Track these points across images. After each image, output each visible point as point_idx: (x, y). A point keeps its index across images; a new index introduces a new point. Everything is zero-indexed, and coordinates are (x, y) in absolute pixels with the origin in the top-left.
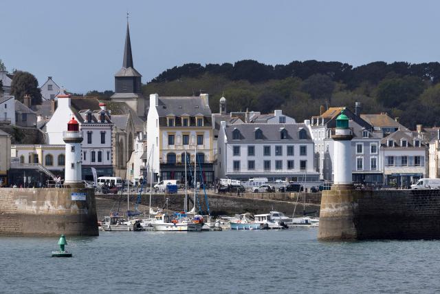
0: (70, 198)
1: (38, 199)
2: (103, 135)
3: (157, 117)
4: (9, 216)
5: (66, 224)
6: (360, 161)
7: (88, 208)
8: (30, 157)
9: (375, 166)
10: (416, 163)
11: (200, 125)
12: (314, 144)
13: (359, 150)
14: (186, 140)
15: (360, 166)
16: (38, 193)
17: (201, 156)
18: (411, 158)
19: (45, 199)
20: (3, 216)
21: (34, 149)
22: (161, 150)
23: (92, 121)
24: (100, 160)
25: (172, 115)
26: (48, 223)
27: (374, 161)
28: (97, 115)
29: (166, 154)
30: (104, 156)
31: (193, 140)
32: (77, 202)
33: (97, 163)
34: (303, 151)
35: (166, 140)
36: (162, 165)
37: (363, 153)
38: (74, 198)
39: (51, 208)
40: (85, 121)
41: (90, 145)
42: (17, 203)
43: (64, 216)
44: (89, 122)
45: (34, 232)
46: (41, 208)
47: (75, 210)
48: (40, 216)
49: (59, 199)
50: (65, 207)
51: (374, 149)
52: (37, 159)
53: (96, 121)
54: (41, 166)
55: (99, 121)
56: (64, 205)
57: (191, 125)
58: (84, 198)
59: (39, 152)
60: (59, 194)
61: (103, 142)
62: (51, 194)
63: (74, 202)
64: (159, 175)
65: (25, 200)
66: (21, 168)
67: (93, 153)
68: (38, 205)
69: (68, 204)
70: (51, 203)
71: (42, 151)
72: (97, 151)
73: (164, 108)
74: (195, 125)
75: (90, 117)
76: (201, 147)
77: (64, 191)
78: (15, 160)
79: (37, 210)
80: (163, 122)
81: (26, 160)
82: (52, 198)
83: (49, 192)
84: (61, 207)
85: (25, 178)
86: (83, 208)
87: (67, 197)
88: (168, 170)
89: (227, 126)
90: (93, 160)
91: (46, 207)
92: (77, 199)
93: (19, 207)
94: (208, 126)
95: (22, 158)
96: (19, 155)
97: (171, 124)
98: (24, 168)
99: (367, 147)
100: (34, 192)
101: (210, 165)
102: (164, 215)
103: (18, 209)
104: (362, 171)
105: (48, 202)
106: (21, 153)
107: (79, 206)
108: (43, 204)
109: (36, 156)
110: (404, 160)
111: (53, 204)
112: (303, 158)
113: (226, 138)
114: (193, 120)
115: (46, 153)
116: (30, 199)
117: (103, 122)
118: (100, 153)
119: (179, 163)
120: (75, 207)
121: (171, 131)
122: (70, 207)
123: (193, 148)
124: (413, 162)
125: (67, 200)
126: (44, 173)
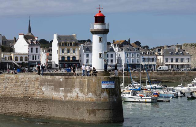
0: (100, 86)
1: (66, 87)
2: (37, 49)
3: (58, 43)
4: (36, 101)
5: (97, 111)
6: (133, 60)
7: (116, 96)
8: (9, 57)
9: (138, 62)
10: (153, 60)
11: (74, 46)
12: (116, 53)
13: (133, 56)
14: (69, 52)
15: (133, 62)
16: (66, 81)
17: (74, 57)
18: (151, 58)
19: (73, 86)
20: (30, 100)
21: (11, 54)
22: (59, 55)
23: (33, 44)
24: (36, 59)
25: (63, 42)
26: (78, 109)
27: (138, 60)
28: (34, 42)
29: (61, 57)
30: (37, 57)
31: (71, 51)
32: (107, 90)
33: (34, 60)
34: (112, 56)
35: (61, 51)
36: (59, 61)
37: (134, 57)
38: (104, 86)
39: (80, 95)
40: (30, 44)
41: (32, 53)
42: (44, 89)
43: (95, 103)
44: (32, 44)
45: (62, 117)
46: (69, 95)
47: (105, 98)
48: (68, 102)
49: (89, 87)
50: (96, 94)
51: (138, 56)
52: (12, 58)
53: (34, 44)
54: (13, 61)
55: (35, 44)
56: (95, 93)
57: (70, 46)
58: (113, 86)
59: (12, 55)
60: (88, 82)
61: (37, 52)
62: (80, 82)
63: (103, 90)
64: (58, 64)
65: (53, 87)
66: (6, 62)
67: (33, 56)
68: (66, 92)
69: (98, 92)
70: (80, 90)
71: (14, 55)
72: (34, 55)
73: (60, 39)
74: (72, 46)
75: (32, 42)
76: (74, 54)
77: (94, 79)
78: (3, 58)
79: (65, 97)
80: (60, 45)
81: (7, 59)
82: (81, 86)
83: (78, 80)
84: (91, 95)
85: (8, 66)
86: (113, 95)
87: (97, 85)
88: (62, 63)
89: (83, 46)
90: (33, 59)
91: (74, 94)
92: (107, 87)
93: (45, 93)
94: (77, 46)
95: (6, 58)
96: (5, 57)
97: (63, 45)
98: (7, 62)
99: (135, 55)
100: (61, 80)
101: (78, 61)
102: (132, 91)
103: (45, 95)
104: (134, 63)
105: (77, 90)
106: (5, 56)
107: (109, 94)
108: (71, 91)
109: (11, 57)
110: (149, 60)
111: (82, 91)
112: (112, 59)
113: (83, 51)
114: (71, 44)
115: (15, 56)
116: (57, 86)
117: (37, 44)
118: (36, 56)
119: (66, 60)
120: (105, 94)
121: (63, 48)
122: (100, 95)
123: (71, 55)
124: (152, 60)
125: (97, 88)
126: (15, 64)
